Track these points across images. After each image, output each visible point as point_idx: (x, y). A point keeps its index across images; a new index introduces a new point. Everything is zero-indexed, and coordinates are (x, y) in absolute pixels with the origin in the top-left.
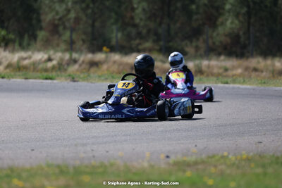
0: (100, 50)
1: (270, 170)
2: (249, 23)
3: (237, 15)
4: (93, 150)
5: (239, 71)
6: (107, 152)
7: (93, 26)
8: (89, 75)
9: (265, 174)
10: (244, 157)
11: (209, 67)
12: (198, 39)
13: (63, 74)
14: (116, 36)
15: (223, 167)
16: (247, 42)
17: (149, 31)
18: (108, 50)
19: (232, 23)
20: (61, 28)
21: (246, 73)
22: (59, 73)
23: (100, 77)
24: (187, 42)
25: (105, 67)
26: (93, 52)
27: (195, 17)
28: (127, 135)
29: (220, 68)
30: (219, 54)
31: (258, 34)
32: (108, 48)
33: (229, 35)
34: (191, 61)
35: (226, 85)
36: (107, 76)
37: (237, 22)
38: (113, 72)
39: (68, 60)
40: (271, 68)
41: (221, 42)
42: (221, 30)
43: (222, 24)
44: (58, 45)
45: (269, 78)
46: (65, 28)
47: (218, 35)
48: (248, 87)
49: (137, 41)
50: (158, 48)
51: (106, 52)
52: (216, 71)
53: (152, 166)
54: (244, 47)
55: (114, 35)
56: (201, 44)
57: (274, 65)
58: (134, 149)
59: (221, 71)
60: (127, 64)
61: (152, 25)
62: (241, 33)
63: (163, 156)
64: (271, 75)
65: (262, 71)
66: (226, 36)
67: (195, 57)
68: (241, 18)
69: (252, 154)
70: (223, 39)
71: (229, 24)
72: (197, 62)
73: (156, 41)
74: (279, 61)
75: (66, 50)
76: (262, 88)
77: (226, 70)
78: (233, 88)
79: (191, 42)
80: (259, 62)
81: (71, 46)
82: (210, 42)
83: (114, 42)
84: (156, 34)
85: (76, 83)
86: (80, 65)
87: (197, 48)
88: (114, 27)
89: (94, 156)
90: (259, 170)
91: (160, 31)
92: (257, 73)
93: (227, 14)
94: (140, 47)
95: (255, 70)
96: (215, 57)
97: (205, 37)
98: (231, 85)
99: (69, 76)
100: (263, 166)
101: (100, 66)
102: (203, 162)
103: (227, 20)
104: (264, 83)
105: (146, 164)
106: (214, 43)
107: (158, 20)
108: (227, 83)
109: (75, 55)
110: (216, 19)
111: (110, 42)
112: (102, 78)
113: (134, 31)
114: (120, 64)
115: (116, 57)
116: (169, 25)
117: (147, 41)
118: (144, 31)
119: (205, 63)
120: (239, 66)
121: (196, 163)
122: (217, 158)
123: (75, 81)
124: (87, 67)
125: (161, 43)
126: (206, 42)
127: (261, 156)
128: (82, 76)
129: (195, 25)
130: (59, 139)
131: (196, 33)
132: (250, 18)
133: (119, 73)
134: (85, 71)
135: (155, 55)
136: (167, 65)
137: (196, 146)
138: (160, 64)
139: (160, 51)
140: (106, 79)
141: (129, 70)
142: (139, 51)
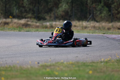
0: (9, 18)
1: (81, 69)
2: (72, 7)
3: (67, 3)
4: (6, 60)
6: (12, 61)
7: (6, 7)
8: (4, 28)
9: (79, 70)
10: (71, 63)
11: (55, 25)
12: (51, 13)
14: (16, 11)
15: (62, 67)
16: (72, 14)
17: (30, 9)
18: (12, 17)
19: (65, 6)
23: (9, 29)
24: (46, 14)
25: (11, 25)
26: (6, 18)
27: (49, 4)
28: (21, 54)
29: (60, 25)
30: (60, 20)
31: (76, 11)
32: (11, 16)
33: (64, 11)
34: (48, 22)
36: (12, 29)
37: (67, 6)
40: (81, 25)
41: (61, 14)
42: (60, 9)
43: (61, 6)
45: (81, 30)
47: (59, 11)
49: (25, 14)
50: (34, 16)
51: (11, 18)
53: (32, 67)
54: (70, 16)
55: (15, 11)
56: (52, 15)
57: (83, 24)
58: (24, 60)
60: (21, 23)
61: (31, 7)
62: (69, 11)
63: (36, 63)
64: (81, 28)
65: (78, 27)
66: (63, 12)
67: (49, 21)
68: (69, 4)
69: (74, 62)
70: (61, 13)
71: (64, 7)
72: (51, 23)
73: (33, 14)
74: (85, 23)
76: (78, 34)
79: (48, 14)
80: (76, 23)
82: (56, 14)
83: (15, 14)
84: (33, 11)
86: (1, 24)
87: (50, 17)
88: (15, 8)
89: (6, 63)
90: (77, 68)
91: (35, 9)
92: (76, 28)
93: (63, 3)
94: (26, 16)
95: (75, 26)
96: (58, 21)
97: (54, 12)
100: (79, 67)
101: (9, 24)
102: (54, 65)
103: (63, 5)
104: (79, 32)
105: (29, 66)
106: (58, 15)
107: (34, 5)
110: (58, 4)
111: (13, 14)
112: (10, 29)
113: (23, 9)
114: (18, 24)
115: (16, 20)
116: (38, 7)
117: (29, 14)
118: (28, 9)
119: (54, 23)
121: (50, 66)
122: (59, 63)
125: (35, 15)
126: (54, 14)
127: (78, 62)
128: (1, 28)
129: (49, 7)
131: (50, 10)
132: (72, 4)
133: (17, 27)
134: (2, 26)
135: (33, 20)
136: (38, 24)
137: (50, 58)
138: (34, 23)
139: (35, 18)
140: (12, 30)
141: (21, 26)
142: (25, 18)
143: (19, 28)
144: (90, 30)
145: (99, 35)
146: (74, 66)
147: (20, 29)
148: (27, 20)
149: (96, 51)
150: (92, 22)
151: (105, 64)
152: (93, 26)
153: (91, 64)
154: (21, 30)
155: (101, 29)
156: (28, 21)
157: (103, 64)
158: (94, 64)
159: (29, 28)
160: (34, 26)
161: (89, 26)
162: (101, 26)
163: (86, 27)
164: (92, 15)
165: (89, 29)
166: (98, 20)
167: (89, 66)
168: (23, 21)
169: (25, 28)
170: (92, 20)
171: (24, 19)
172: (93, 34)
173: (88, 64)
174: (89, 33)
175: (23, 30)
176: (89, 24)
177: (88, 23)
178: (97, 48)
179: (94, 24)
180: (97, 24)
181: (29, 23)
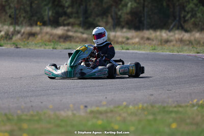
0: (36, 25)
1: (159, 117)
2: (144, 6)
4: (31, 101)
5: (137, 40)
6: (42, 103)
7: (31, 6)
8: (28, 43)
9: (155, 120)
11: (115, 36)
12: (107, 17)
13: (9, 42)
14: (48, 13)
18: (41, 24)
19: (131, 5)
20: (7, 7)
21: (142, 42)
22: (5, 41)
23: (36, 44)
24: (99, 18)
25: (39, 36)
26: (31, 25)
29: (123, 37)
30: (123, 27)
31: (150, 13)
32: (40, 22)
33: (129, 14)
35: (127, 51)
36: (41, 44)
38: (46, 41)
39: (12, 32)
40: (159, 38)
44: (5, 21)
45: (158, 45)
46: (10, 8)
48: (143, 52)
49: (63, 18)
50: (78, 22)
51: (40, 26)
52: (120, 40)
56: (110, 19)
57: (161, 36)
58: (61, 101)
59: (124, 40)
60: (56, 34)
64: (160, 43)
65: (153, 40)
66: (127, 14)
74: (165, 33)
75: (11, 24)
76: (153, 53)
77: (128, 39)
78: (133, 53)
79: (103, 18)
80: (151, 34)
81: (15, 21)
83: (46, 18)
85: (18, 49)
86: (22, 35)
87: (107, 23)
88: (47, 8)
89: (32, 106)
90: (151, 117)
92: (150, 42)
94: (65, 22)
95: (148, 39)
96: (119, 29)
98: (131, 51)
99: (14, 44)
100: (154, 114)
101: (36, 36)
103: (128, 3)
104: (155, 49)
108: (128, 49)
109: (18, 28)
111: (43, 18)
112: (38, 45)
113: (60, 10)
114: (51, 35)
115: (47, 29)
116: (86, 6)
117: (71, 18)
119: (112, 34)
120: (137, 37)
123: (18, 48)
124: (27, 36)
125: (81, 19)
128: (23, 44)
129: (105, 6)
130: (6, 93)
133: (50, 41)
134: (25, 40)
135: (76, 28)
136: (85, 36)
137: (106, 98)
138: (79, 35)
139: (79, 25)
140: (41, 46)
141: (57, 39)
142: (64, 25)
143: (52, 44)
144: (174, 46)
145: (190, 56)
146: (146, 113)
147: (54, 44)
148: (66, 28)
149: (185, 84)
150: (177, 32)
151: (199, 109)
152: (179, 39)
153: (175, 109)
154: (56, 47)
155: (192, 44)
156: (68, 31)
157: (195, 108)
158: (180, 109)
159: (71, 42)
160: (77, 40)
161: (172, 38)
162: (192, 38)
163: (167, 41)
164: (177, 19)
165: (172, 43)
166: (188, 29)
167: (171, 112)
168: (60, 31)
169: (64, 42)
170: (178, 29)
171: (61, 28)
172: (180, 53)
173: (171, 109)
174: (173, 51)
175: (60, 46)
176: (172, 36)
177: (171, 34)
178: (186, 79)
179: (182, 36)
180: (186, 36)
181: (70, 34)
